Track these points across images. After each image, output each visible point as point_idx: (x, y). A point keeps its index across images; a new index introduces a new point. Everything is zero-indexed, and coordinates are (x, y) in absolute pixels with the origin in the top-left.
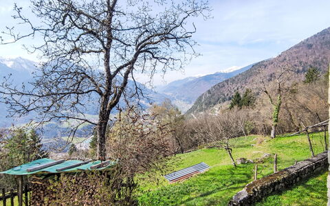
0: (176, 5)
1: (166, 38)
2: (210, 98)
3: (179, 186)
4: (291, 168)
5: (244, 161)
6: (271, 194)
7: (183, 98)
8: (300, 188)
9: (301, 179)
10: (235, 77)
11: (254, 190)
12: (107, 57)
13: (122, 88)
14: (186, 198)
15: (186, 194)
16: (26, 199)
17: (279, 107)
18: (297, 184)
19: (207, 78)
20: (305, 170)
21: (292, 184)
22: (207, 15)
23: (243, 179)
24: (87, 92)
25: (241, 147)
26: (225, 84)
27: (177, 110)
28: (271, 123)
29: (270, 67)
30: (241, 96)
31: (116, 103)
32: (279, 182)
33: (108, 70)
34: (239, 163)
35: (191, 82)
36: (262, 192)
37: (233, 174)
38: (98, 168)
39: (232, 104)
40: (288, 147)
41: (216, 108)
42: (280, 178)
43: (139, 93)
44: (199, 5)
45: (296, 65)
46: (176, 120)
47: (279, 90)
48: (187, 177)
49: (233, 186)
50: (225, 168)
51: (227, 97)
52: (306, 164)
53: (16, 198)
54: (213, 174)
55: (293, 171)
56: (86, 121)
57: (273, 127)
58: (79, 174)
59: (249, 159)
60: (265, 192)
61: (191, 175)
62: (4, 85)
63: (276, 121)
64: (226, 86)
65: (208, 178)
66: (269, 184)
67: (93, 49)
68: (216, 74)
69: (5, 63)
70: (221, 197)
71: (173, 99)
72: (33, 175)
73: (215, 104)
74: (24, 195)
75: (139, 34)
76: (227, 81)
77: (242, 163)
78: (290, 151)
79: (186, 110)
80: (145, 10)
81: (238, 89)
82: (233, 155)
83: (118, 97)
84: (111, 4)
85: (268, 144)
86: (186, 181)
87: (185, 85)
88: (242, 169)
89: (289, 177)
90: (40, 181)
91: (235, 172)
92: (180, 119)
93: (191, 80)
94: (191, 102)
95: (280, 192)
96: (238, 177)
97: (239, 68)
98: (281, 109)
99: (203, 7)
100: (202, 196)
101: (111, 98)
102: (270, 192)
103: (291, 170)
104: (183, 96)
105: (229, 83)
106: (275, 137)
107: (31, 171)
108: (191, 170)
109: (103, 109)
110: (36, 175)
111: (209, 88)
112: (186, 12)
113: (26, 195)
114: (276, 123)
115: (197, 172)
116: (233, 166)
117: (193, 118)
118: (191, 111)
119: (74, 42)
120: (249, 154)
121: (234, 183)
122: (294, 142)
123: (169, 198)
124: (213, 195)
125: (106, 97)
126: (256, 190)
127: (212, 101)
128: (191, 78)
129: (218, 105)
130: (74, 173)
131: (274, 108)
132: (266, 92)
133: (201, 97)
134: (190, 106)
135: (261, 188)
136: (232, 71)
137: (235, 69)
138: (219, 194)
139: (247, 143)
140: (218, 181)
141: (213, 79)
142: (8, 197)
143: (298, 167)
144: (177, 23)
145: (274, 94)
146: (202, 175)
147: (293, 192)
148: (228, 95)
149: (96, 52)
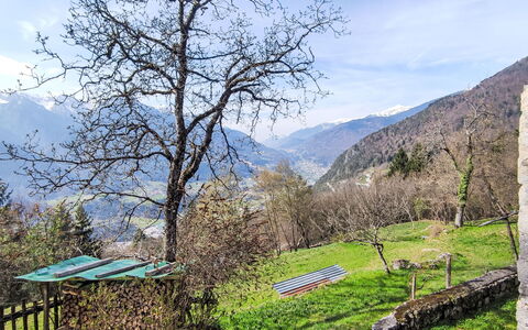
0: (289, 17)
1: (266, 72)
2: (357, 157)
3: (293, 302)
4: (476, 281)
5: (404, 264)
6: (438, 324)
7: (314, 158)
8: (489, 316)
9: (493, 300)
10: (400, 124)
11: (407, 316)
12: (180, 101)
13: (203, 149)
14: (303, 322)
15: (302, 316)
16: (56, 316)
17: (469, 176)
18: (485, 309)
19: (353, 126)
20: (500, 285)
21: (476, 309)
22: (340, 30)
23: (398, 295)
24: (148, 156)
25: (405, 240)
26: (383, 134)
27: (300, 178)
28: (456, 202)
29: (460, 106)
30: (409, 155)
31: (194, 171)
32: (451, 305)
33: (181, 121)
34: (396, 267)
35: (326, 133)
36: (422, 320)
37: (384, 285)
38: (157, 274)
39: (392, 168)
40: (484, 242)
41: (368, 173)
42: (454, 298)
43: (232, 154)
44: (327, 14)
45: (505, 103)
46: (298, 195)
47: (470, 147)
48: (308, 287)
49: (381, 307)
50: (372, 276)
51: (387, 157)
52: (503, 275)
53: (41, 315)
54: (351, 285)
55: (479, 287)
56: (148, 199)
57: (458, 208)
58: (129, 282)
59: (415, 261)
60: (427, 321)
61: (315, 284)
62: (27, 146)
63: (464, 199)
64: (385, 138)
65: (342, 290)
66: (434, 306)
67: (159, 89)
68: (369, 119)
69: (42, 103)
70: (357, 324)
71: (298, 159)
72: (64, 281)
73: (365, 168)
74: (52, 310)
75: (232, 62)
76: (386, 130)
77: (401, 268)
78: (486, 250)
79: (318, 176)
80: (240, 24)
81: (404, 143)
82: (384, 254)
83: (196, 162)
84: (185, 20)
85: (449, 237)
86: (306, 295)
87: (316, 137)
88: (399, 278)
89: (470, 297)
90: (74, 290)
91: (388, 282)
92: (304, 193)
93: (328, 128)
94: (325, 165)
95: (452, 322)
96: (391, 292)
97: (407, 108)
98: (474, 179)
99: (334, 16)
100: (327, 320)
101: (185, 164)
102: (435, 320)
103: (475, 285)
104: (314, 155)
105: (389, 133)
106: (462, 224)
107: (60, 276)
108: (317, 277)
109: (173, 181)
110: (69, 282)
111: (357, 141)
112: (306, 26)
113: (56, 310)
114: (463, 203)
115: (326, 280)
116: (385, 273)
117: (330, 190)
118: (326, 178)
119: (125, 83)
120: (416, 253)
121: (382, 302)
122: (494, 235)
123: (276, 322)
124: (346, 319)
125: (178, 163)
126: (411, 316)
127: (361, 162)
128: (326, 125)
129: (371, 170)
130: (121, 282)
131: (461, 176)
132: (447, 150)
133: (342, 156)
134: (325, 171)
135: (419, 313)
136: (394, 113)
137: (400, 111)
138: (355, 318)
139: (415, 234)
140: (358, 297)
141: (362, 126)
142: (30, 312)
143: (487, 280)
144: (292, 44)
145: (462, 153)
146: (334, 285)
147: (476, 322)
148: (387, 152)
149: (163, 93)
